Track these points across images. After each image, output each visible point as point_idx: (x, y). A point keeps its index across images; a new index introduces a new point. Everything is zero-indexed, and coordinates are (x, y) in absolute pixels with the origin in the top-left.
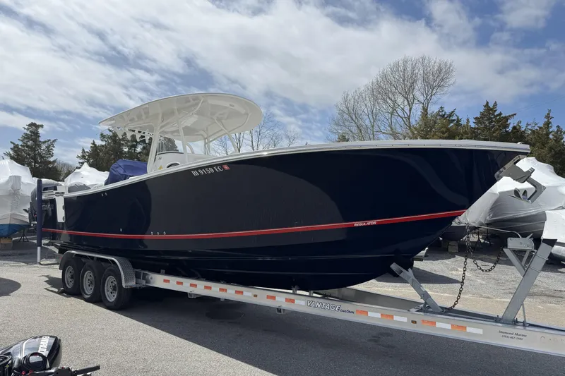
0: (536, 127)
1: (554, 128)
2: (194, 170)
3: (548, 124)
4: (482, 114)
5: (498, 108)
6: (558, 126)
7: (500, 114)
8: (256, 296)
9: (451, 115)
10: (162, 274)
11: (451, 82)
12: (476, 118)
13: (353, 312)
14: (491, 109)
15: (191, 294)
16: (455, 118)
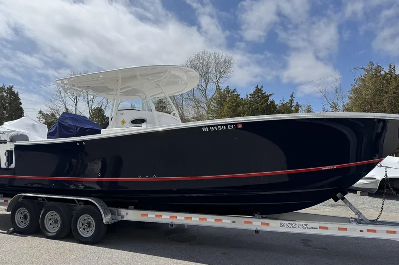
0: (284, 103)
1: (294, 104)
2: (206, 127)
3: (291, 101)
4: (255, 92)
5: (263, 89)
6: (297, 103)
7: (265, 93)
8: (234, 222)
9: (233, 92)
10: (131, 209)
11: (232, 70)
12: (251, 95)
13: (317, 228)
14: (260, 90)
15: (171, 225)
16: (236, 93)
